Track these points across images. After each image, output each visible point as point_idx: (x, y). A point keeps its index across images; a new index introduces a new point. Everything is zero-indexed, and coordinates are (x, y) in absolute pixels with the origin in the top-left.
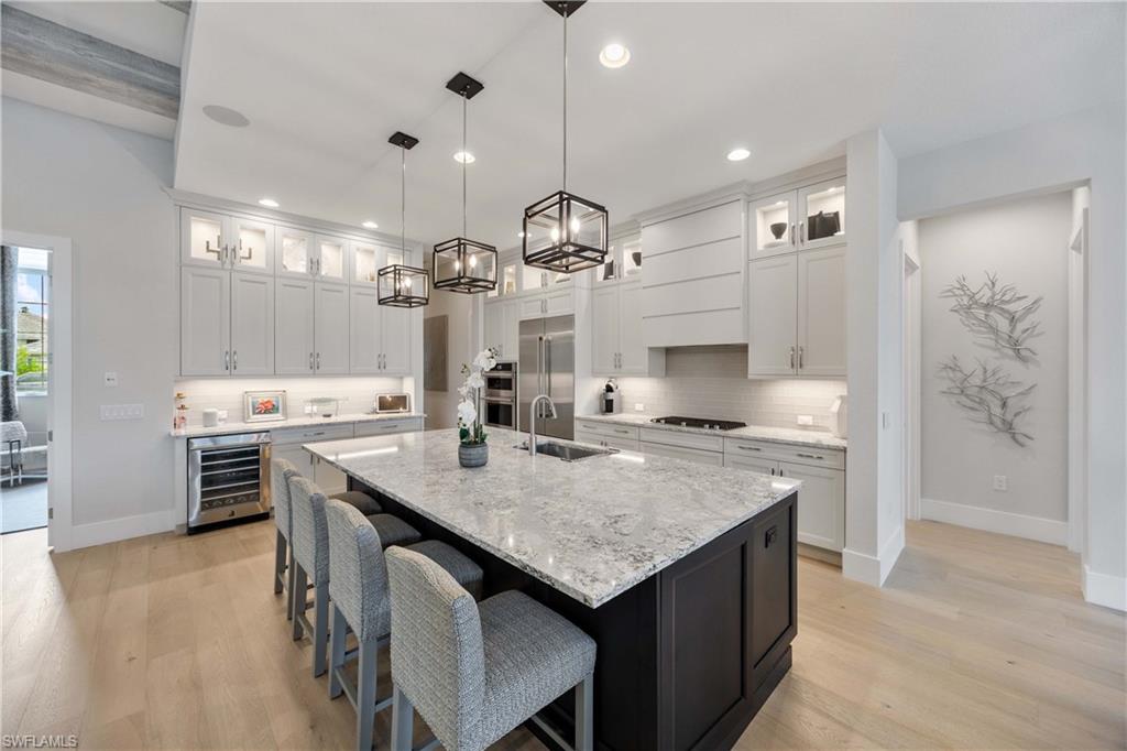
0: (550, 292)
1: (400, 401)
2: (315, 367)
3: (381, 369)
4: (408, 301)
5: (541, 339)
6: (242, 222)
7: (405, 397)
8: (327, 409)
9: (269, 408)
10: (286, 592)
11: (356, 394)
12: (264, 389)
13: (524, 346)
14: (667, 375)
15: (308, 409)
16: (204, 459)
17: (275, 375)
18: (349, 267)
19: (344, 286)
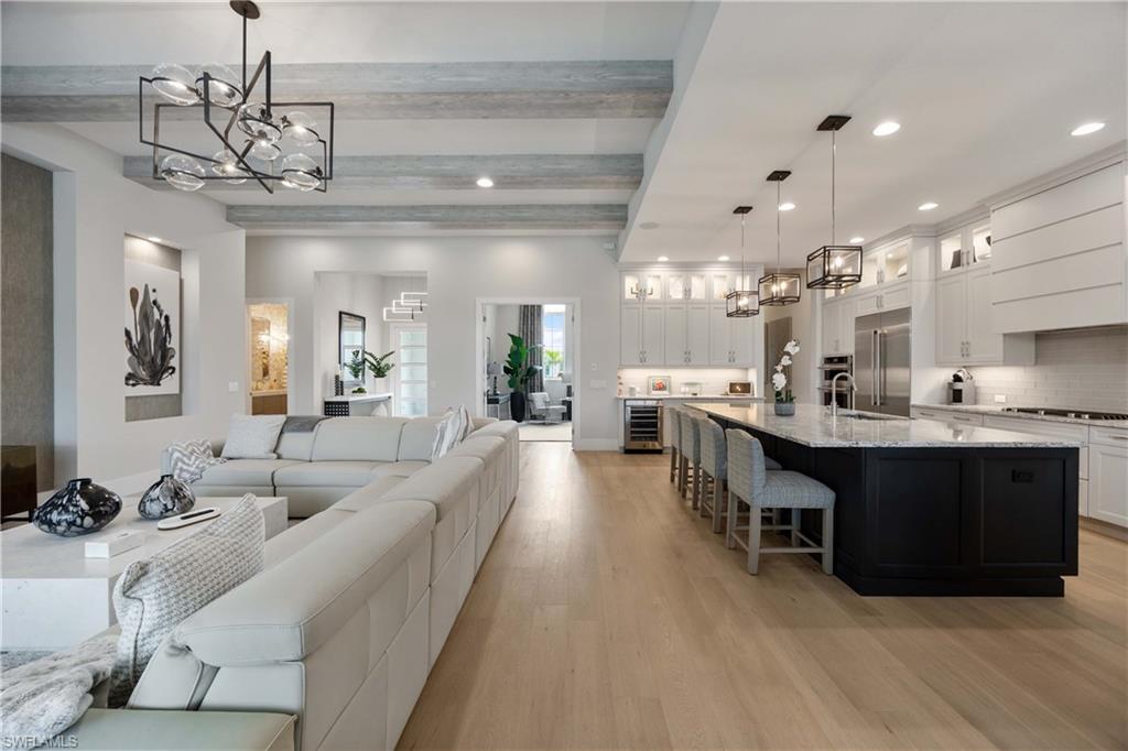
0: (886, 288)
1: (746, 387)
2: (687, 361)
3: (731, 362)
4: (746, 313)
5: (876, 332)
6: (650, 273)
7: (749, 384)
8: (695, 390)
9: (661, 388)
10: (676, 479)
11: (714, 380)
12: (658, 374)
13: (859, 340)
14: (1036, 363)
15: (683, 389)
16: (632, 412)
17: (665, 366)
18: (709, 290)
19: (708, 303)
